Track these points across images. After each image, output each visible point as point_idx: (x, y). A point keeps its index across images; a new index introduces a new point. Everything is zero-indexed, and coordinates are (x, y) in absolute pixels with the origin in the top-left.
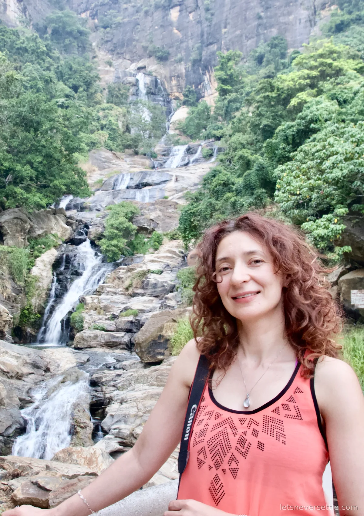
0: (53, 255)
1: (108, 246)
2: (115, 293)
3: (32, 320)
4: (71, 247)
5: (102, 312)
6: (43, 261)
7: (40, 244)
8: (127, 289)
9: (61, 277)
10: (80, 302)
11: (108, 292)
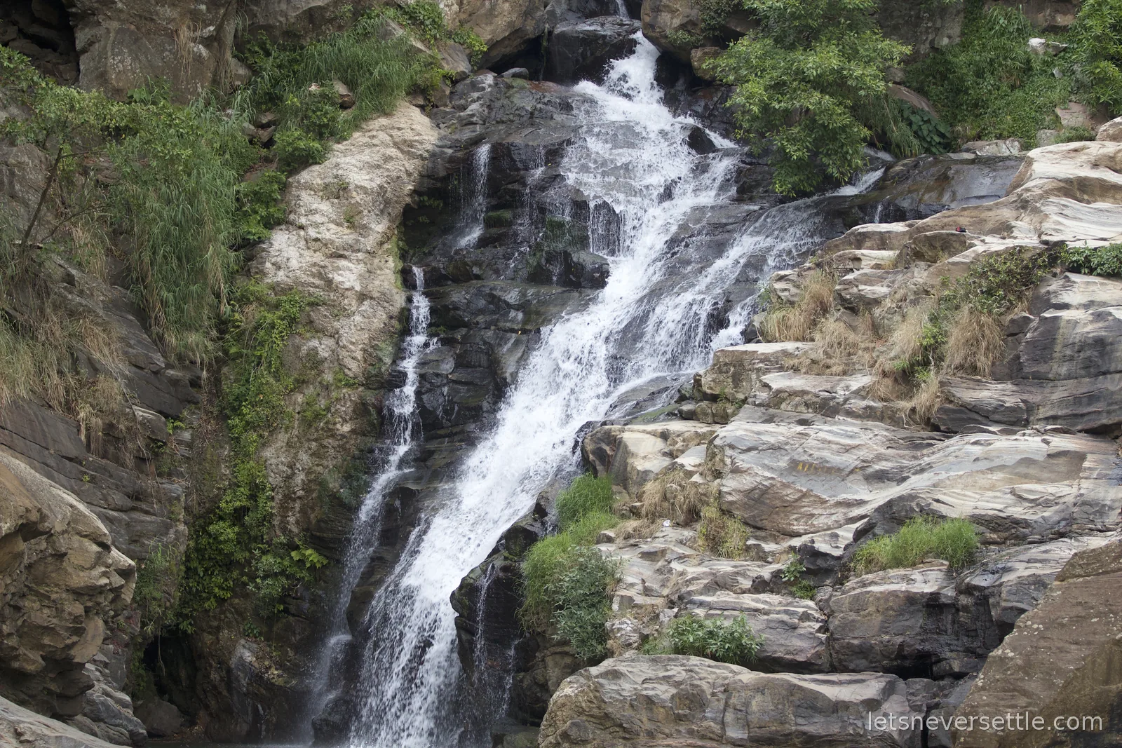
0: (406, 147)
1: (778, 87)
2: (827, 408)
3: (271, 588)
4: (525, 98)
5: (735, 534)
6: (338, 191)
7: (318, 77)
8: (906, 378)
9: (458, 296)
10: (586, 464)
11: (778, 398)
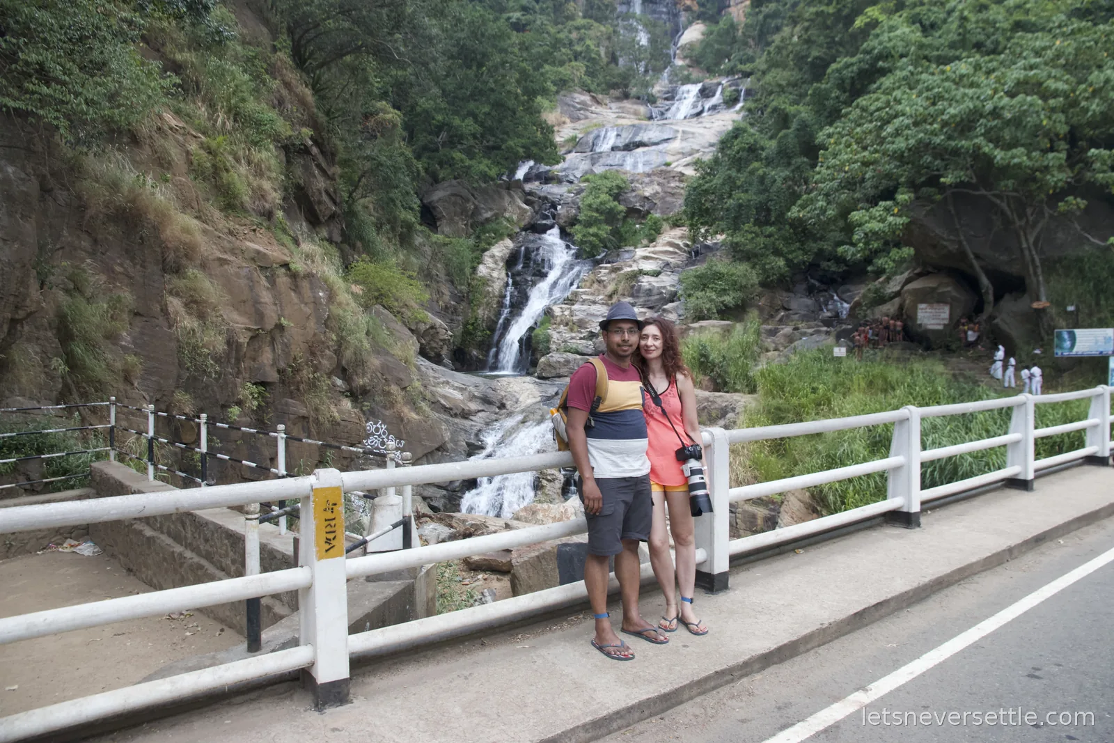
0: (507, 247)
1: (584, 236)
2: (594, 303)
3: (479, 339)
4: (531, 237)
5: (576, 328)
6: (493, 256)
7: (488, 232)
8: (610, 297)
9: (518, 279)
10: (545, 314)
11: (584, 301)
